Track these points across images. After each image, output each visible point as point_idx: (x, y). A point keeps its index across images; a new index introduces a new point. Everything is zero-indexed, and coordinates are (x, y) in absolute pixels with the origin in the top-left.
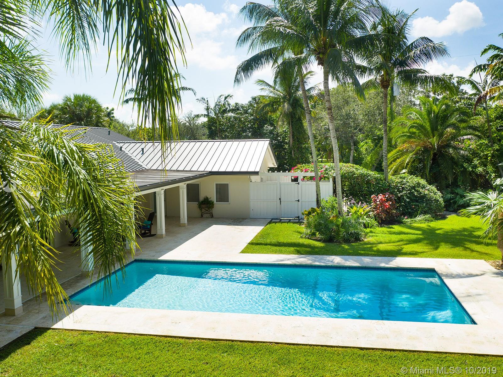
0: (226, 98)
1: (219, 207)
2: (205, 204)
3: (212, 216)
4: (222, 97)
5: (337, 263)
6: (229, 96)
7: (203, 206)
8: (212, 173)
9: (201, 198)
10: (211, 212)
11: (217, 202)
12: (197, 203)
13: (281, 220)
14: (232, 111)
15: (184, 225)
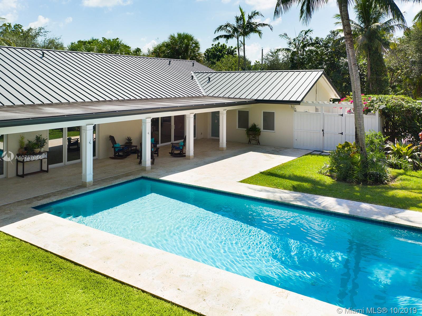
0: (306, 33)
1: (265, 134)
2: (251, 131)
3: (258, 143)
4: (303, 32)
5: (324, 207)
6: (309, 30)
7: (251, 133)
8: (257, 101)
9: (250, 125)
10: (258, 139)
11: (264, 129)
12: (246, 129)
13: (323, 152)
14: (313, 44)
15: (222, 150)
